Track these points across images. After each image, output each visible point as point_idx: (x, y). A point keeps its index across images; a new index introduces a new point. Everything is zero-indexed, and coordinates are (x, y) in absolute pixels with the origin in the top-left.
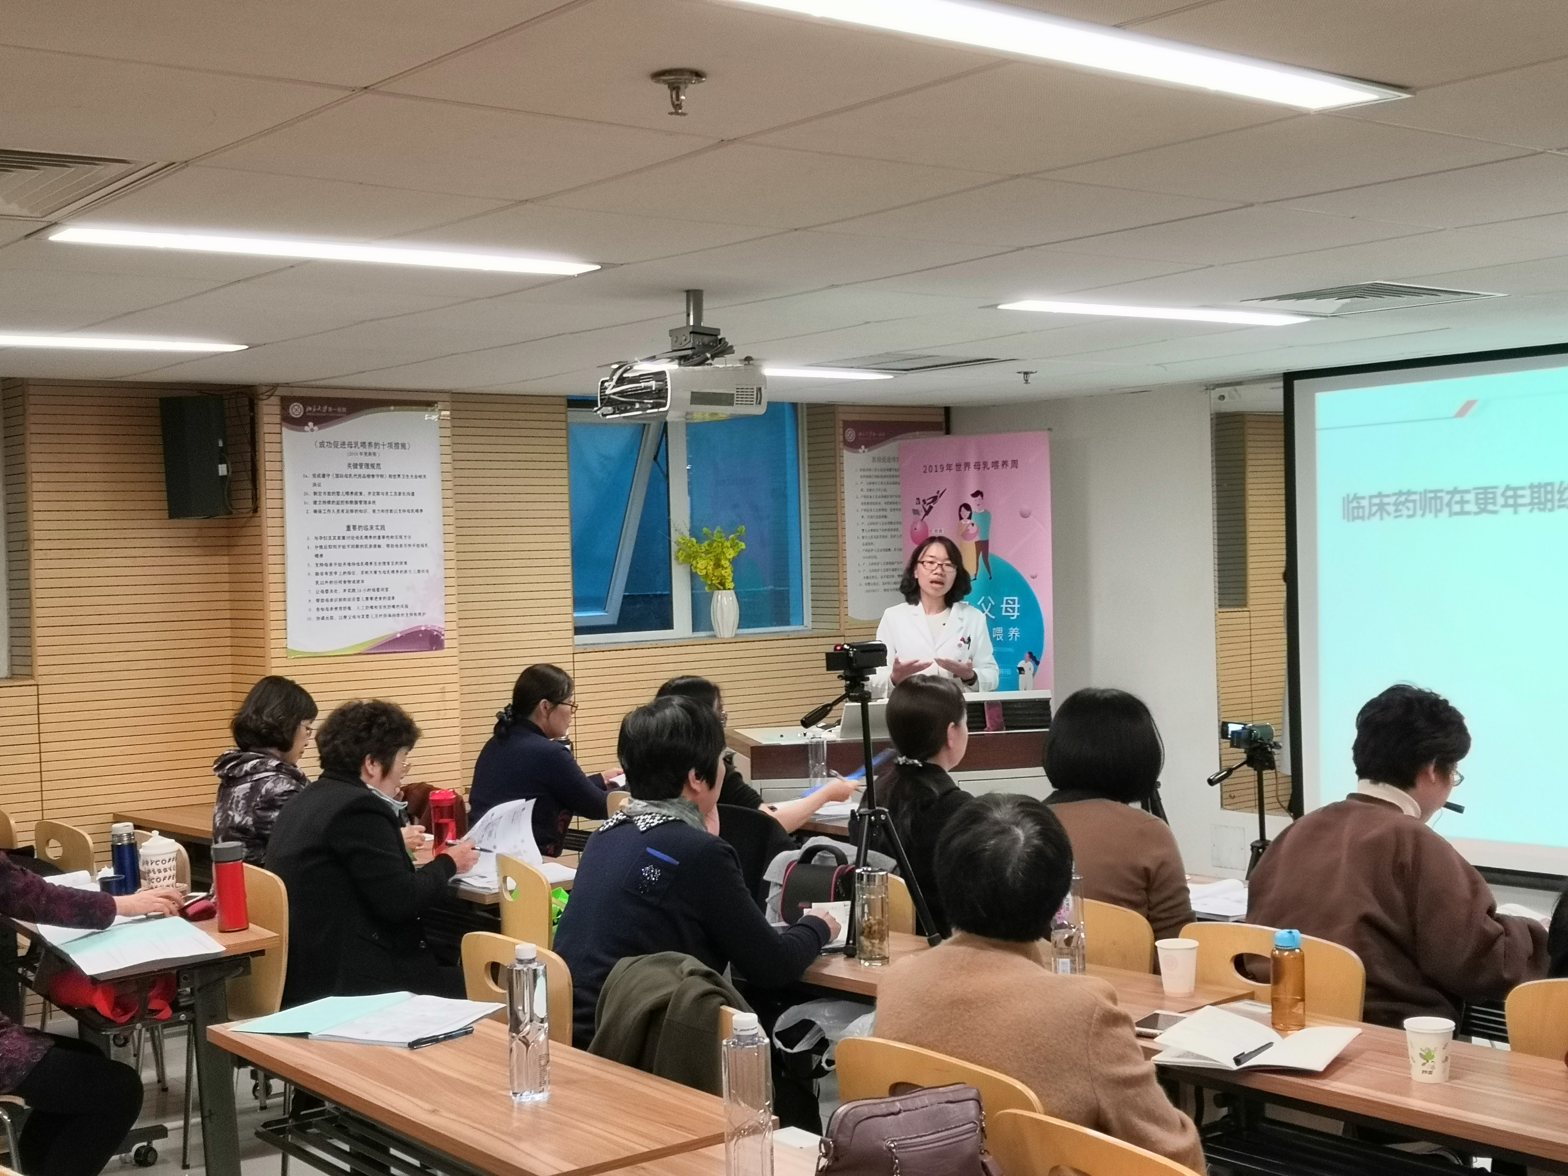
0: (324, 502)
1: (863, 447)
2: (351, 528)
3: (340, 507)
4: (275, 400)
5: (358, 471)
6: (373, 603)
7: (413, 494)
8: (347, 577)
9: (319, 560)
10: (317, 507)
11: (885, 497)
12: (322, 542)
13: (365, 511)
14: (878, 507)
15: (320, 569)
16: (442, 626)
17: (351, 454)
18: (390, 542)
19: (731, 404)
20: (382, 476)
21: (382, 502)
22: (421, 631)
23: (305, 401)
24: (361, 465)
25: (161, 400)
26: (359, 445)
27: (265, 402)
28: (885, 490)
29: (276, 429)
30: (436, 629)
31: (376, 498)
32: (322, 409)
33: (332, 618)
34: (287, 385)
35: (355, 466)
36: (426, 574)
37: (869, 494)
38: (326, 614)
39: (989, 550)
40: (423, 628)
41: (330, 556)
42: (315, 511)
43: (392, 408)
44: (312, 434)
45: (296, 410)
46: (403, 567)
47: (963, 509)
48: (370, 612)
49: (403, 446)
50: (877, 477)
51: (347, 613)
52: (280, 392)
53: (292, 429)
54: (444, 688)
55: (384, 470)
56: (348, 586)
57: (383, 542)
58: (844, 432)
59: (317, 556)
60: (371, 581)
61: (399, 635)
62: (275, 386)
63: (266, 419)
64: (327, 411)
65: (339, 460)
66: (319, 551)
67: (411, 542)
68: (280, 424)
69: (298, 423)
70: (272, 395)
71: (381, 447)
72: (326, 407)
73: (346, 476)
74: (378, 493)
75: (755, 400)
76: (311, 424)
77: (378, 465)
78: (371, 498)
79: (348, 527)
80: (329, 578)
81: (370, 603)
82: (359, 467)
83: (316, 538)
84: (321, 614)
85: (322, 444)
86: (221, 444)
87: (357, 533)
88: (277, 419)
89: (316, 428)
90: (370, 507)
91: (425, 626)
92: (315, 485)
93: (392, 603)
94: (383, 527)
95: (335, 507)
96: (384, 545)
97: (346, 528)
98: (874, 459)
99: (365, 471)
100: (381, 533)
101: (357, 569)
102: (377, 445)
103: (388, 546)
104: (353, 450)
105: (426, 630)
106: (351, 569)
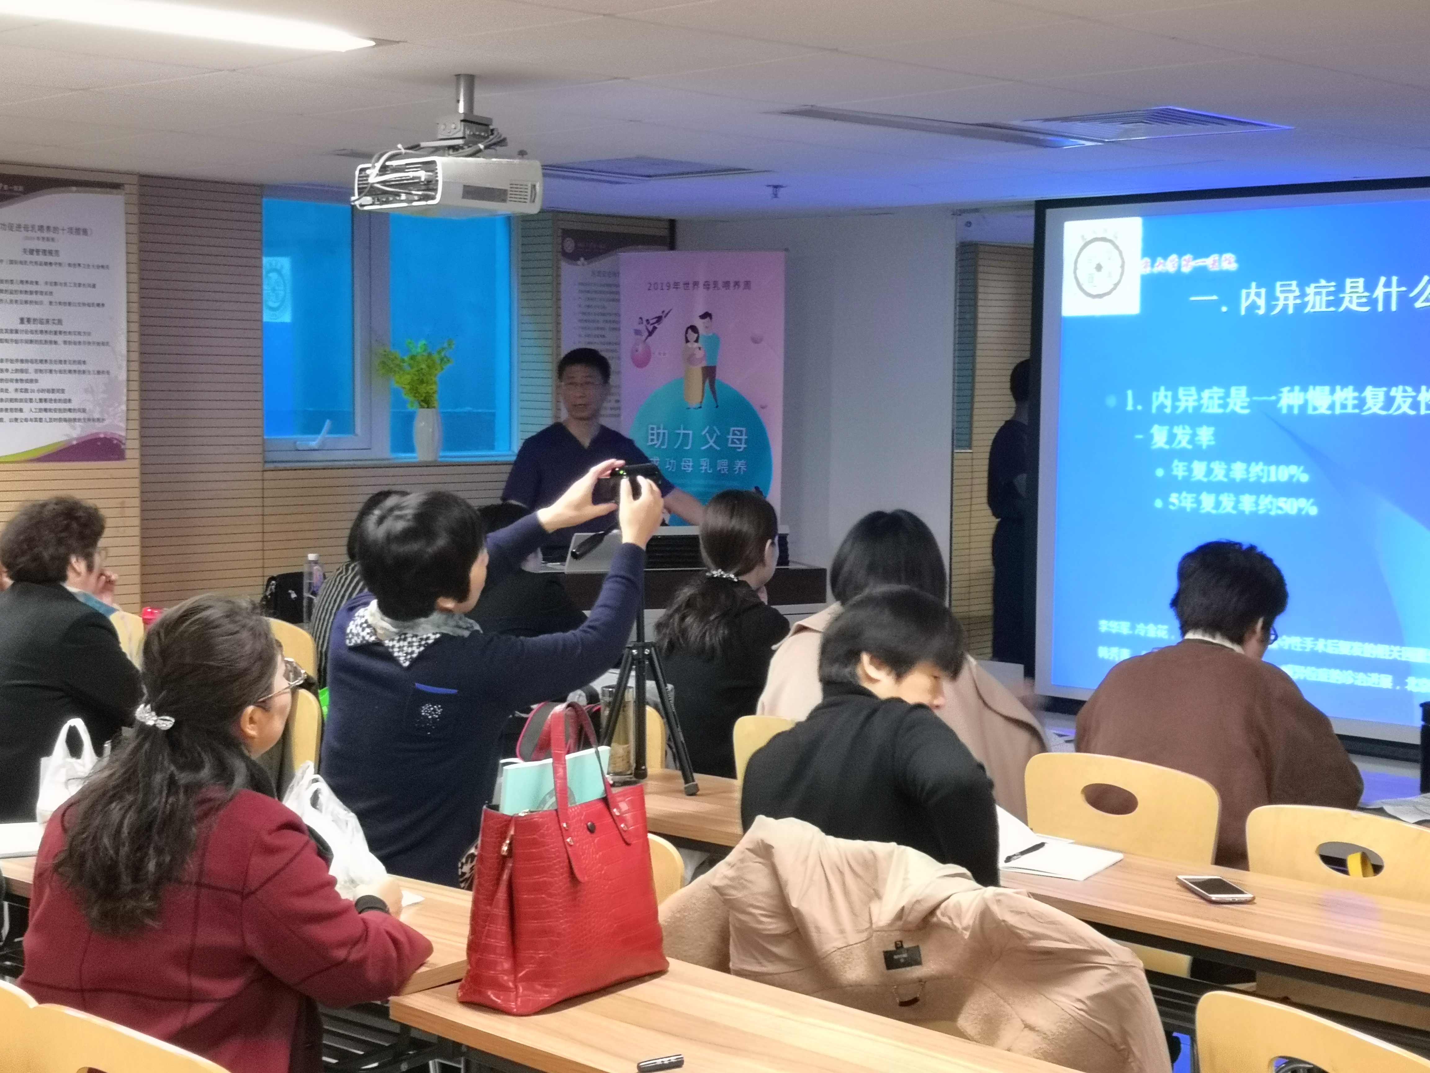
1: (582, 259)
2: (25, 320)
3: (14, 297)
5: (35, 258)
6: (47, 405)
7: (94, 286)
8: (19, 376)
11: (604, 315)
13: (41, 303)
14: (596, 325)
16: (123, 434)
17: (27, 238)
18: (68, 338)
19: (504, 200)
20: (60, 264)
21: (59, 294)
22: (100, 439)
24: (38, 251)
26: (37, 228)
28: (604, 307)
30: (117, 437)
31: (53, 289)
35: (31, 252)
36: (106, 376)
37: (587, 310)
39: (717, 378)
40: (102, 436)
43: (74, 189)
46: (82, 367)
47: (690, 331)
48: (43, 415)
49: (85, 232)
50: (596, 292)
51: (18, 415)
54: (123, 503)
55: (62, 258)
56: (20, 386)
57: (59, 338)
58: (563, 242)
60: (46, 381)
61: (75, 443)
64: (2, 189)
65: (13, 244)
67: (90, 339)
71: (61, 231)
72: (1, 185)
73: (21, 263)
74: (56, 284)
75: (529, 197)
77: (57, 251)
78: (48, 288)
79: (22, 320)
81: (43, 405)
82: (35, 253)
87: (31, 327)
90: (46, 299)
91: (105, 433)
93: (68, 406)
94: (60, 322)
95: (7, 297)
96: (60, 341)
97: (19, 321)
98: (593, 273)
99: (41, 258)
100: (58, 328)
101: (31, 367)
102: (56, 229)
103: (65, 342)
104: (30, 234)
105: (105, 438)
106: (24, 366)
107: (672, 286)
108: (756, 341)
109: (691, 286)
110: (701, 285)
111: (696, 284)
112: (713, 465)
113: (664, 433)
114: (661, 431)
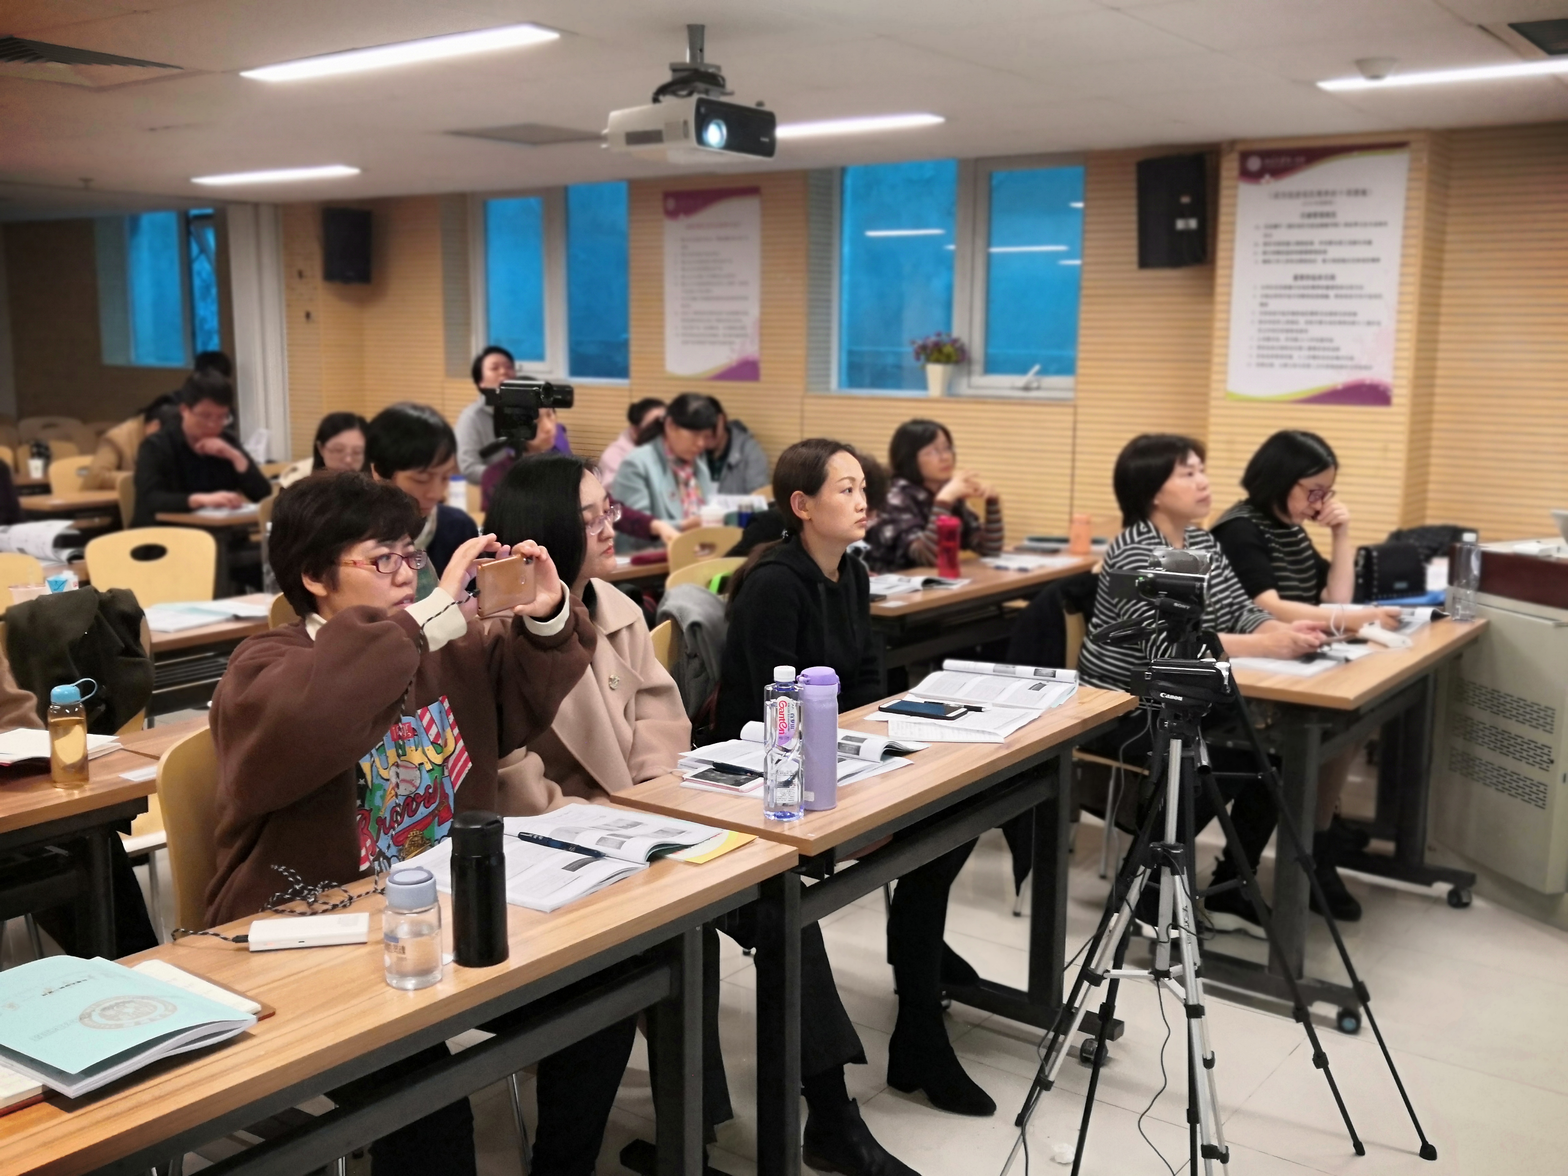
0: (1274, 252)
2: (1299, 277)
3: (1289, 257)
4: (1235, 156)
5: (1312, 221)
6: (1316, 353)
7: (1370, 243)
8: (1290, 327)
9: (1264, 309)
10: (1267, 257)
12: (1269, 292)
13: (1315, 261)
15: (1264, 318)
16: (1391, 381)
17: (1306, 204)
18: (1340, 292)
20: (1336, 225)
21: (1334, 252)
22: (1364, 385)
23: (1264, 154)
24: (1315, 215)
25: (1138, 163)
26: (1315, 194)
27: (1227, 158)
29: (1235, 184)
30: (1385, 384)
31: (1328, 247)
32: (1281, 161)
33: (1272, 365)
34: (1247, 140)
35: (1309, 215)
36: (1377, 326)
38: (1266, 361)
40: (1366, 382)
41: (1275, 305)
42: (1265, 262)
44: (1269, 185)
45: (1254, 164)
46: (1352, 319)
48: (1312, 362)
49: (1364, 192)
51: (1287, 361)
52: (1241, 147)
53: (1247, 182)
55: (1341, 218)
56: (1290, 335)
57: (1332, 293)
59: (1262, 304)
60: (1316, 331)
61: (1340, 387)
62: (1234, 142)
63: (1226, 175)
64: (1285, 161)
65: (1292, 210)
66: (1264, 300)
67: (1364, 292)
68: (1239, 178)
69: (1254, 176)
70: (1233, 151)
71: (1339, 194)
73: (1298, 226)
74: (1330, 243)
76: (1268, 176)
77: (1334, 213)
79: (1296, 277)
80: (1273, 326)
81: (1312, 353)
82: (1312, 216)
83: (1262, 287)
84: (1262, 361)
85: (1277, 196)
86: (1186, 200)
87: (1304, 283)
88: (1237, 174)
89: (1272, 180)
90: (1319, 257)
91: (1371, 380)
92: (1266, 235)
93: (1336, 354)
94: (1333, 277)
95: (1285, 257)
96: (1333, 295)
97: (1294, 278)
99: (1318, 221)
100: (1330, 283)
101: (1302, 319)
102: (1334, 193)
103: (1337, 296)
104: (1308, 200)
105: (1372, 384)
106: (1295, 318)
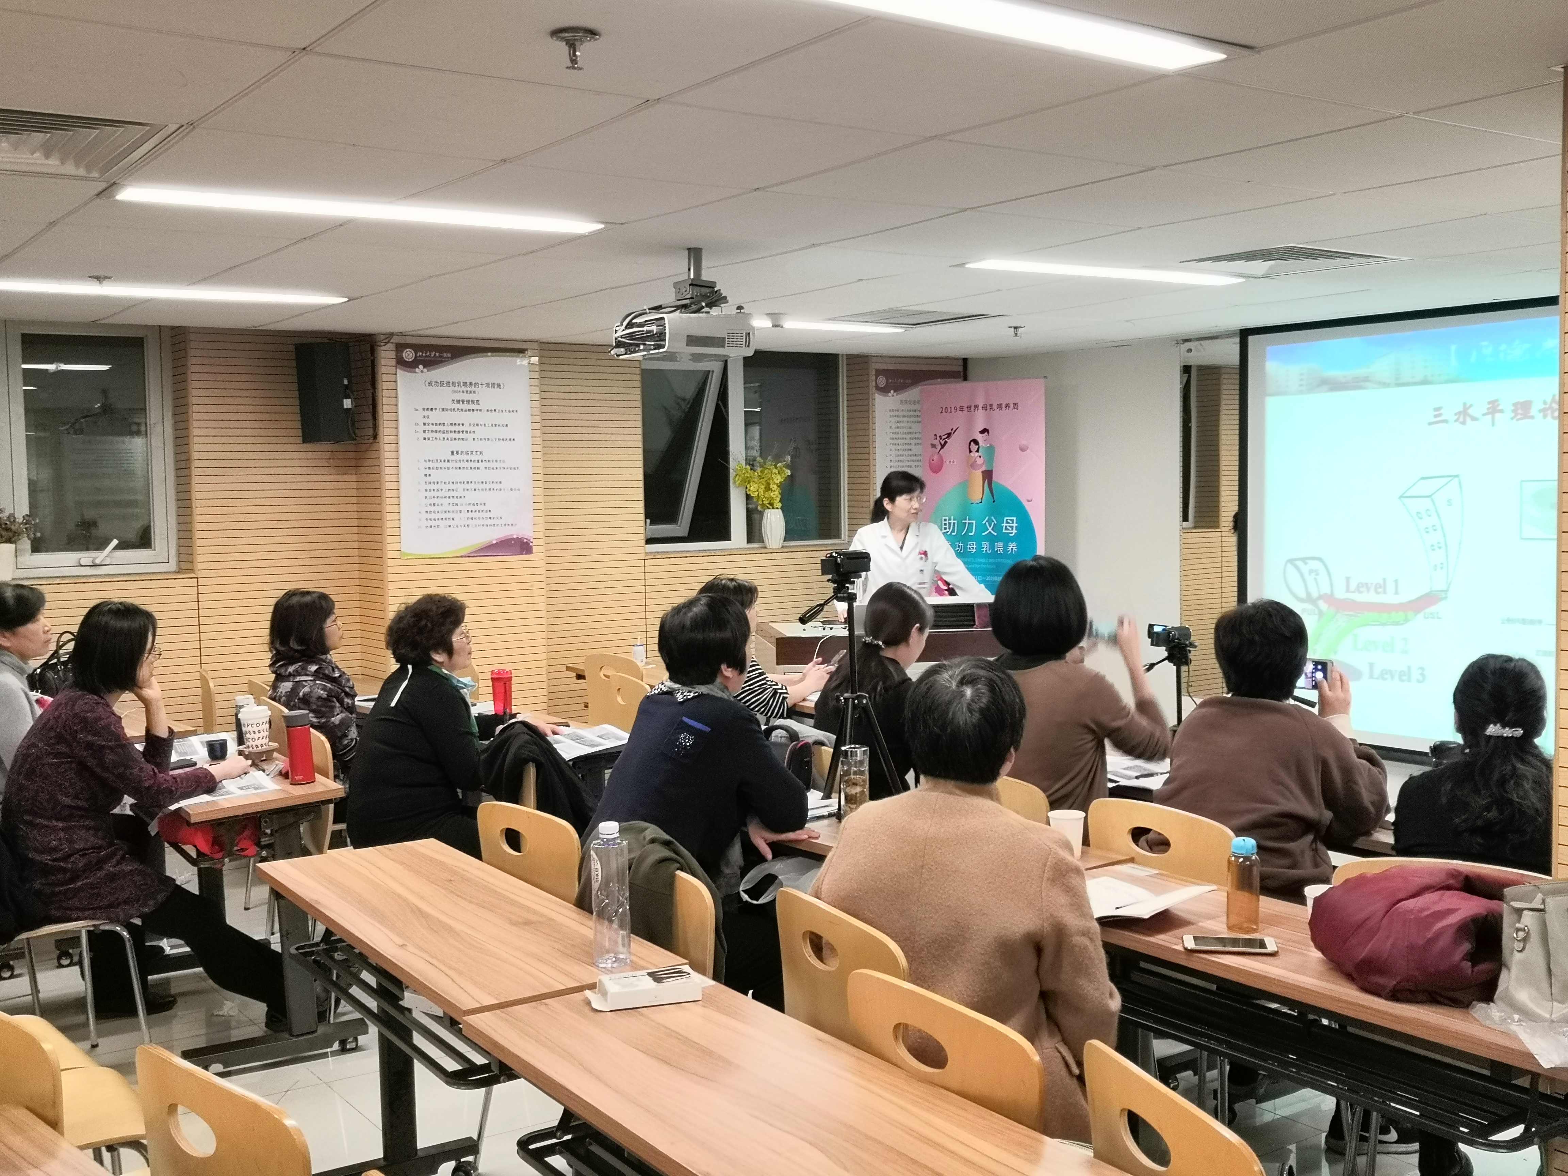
0: (432, 431)
1: (892, 391)
2: (455, 453)
3: (446, 435)
4: (391, 346)
5: (461, 406)
6: (473, 515)
7: (507, 426)
8: (451, 494)
9: (428, 479)
10: (426, 435)
11: (910, 433)
12: (431, 465)
13: (467, 439)
14: (904, 441)
15: (428, 487)
16: (531, 535)
17: (455, 392)
18: (488, 465)
19: (723, 346)
20: (480, 410)
21: (480, 432)
22: (513, 539)
23: (416, 347)
24: (463, 401)
25: (296, 345)
26: (462, 384)
27: (383, 348)
28: (910, 428)
29: (392, 370)
30: (526, 537)
31: (475, 428)
32: (430, 354)
33: (438, 526)
34: (401, 334)
35: (458, 402)
36: (517, 491)
37: (897, 430)
38: (433, 523)
39: (993, 479)
40: (515, 536)
41: (436, 475)
42: (425, 439)
43: (489, 354)
44: (422, 374)
45: (409, 355)
46: (499, 486)
47: (972, 443)
48: (470, 522)
49: (499, 385)
50: (904, 416)
51: (451, 522)
52: (395, 339)
53: (404, 370)
54: (532, 586)
55: (482, 405)
56: (451, 501)
57: (481, 465)
58: (876, 378)
59: (426, 475)
60: (471, 497)
61: (494, 542)
62: (391, 335)
63: (383, 362)
64: (435, 355)
65: (444, 397)
66: (428, 472)
67: (505, 465)
68: (396, 366)
69: (410, 366)
70: (388, 342)
71: (480, 386)
72: (433, 353)
73: (451, 410)
74: (477, 425)
75: (744, 343)
76: (421, 367)
77: (478, 401)
78: (472, 428)
79: (452, 452)
80: (436, 494)
81: (470, 515)
82: (461, 402)
83: (425, 461)
84: (429, 523)
85: (430, 384)
86: (346, 382)
87: (459, 457)
88: (393, 362)
89: (425, 370)
90: (470, 436)
91: (517, 535)
92: (424, 417)
93: (489, 515)
94: (481, 453)
95: (441, 435)
96: (482, 468)
97: (450, 453)
98: (901, 401)
99: (466, 406)
100: (480, 458)
101: (460, 487)
102: (476, 384)
103: (485, 468)
104: (457, 388)
105: (517, 538)
106: (454, 486)
107: (958, 409)
108: (1023, 449)
109: (973, 408)
110: (980, 407)
111: (976, 407)
112: (992, 547)
113: (954, 523)
114: (952, 521)
